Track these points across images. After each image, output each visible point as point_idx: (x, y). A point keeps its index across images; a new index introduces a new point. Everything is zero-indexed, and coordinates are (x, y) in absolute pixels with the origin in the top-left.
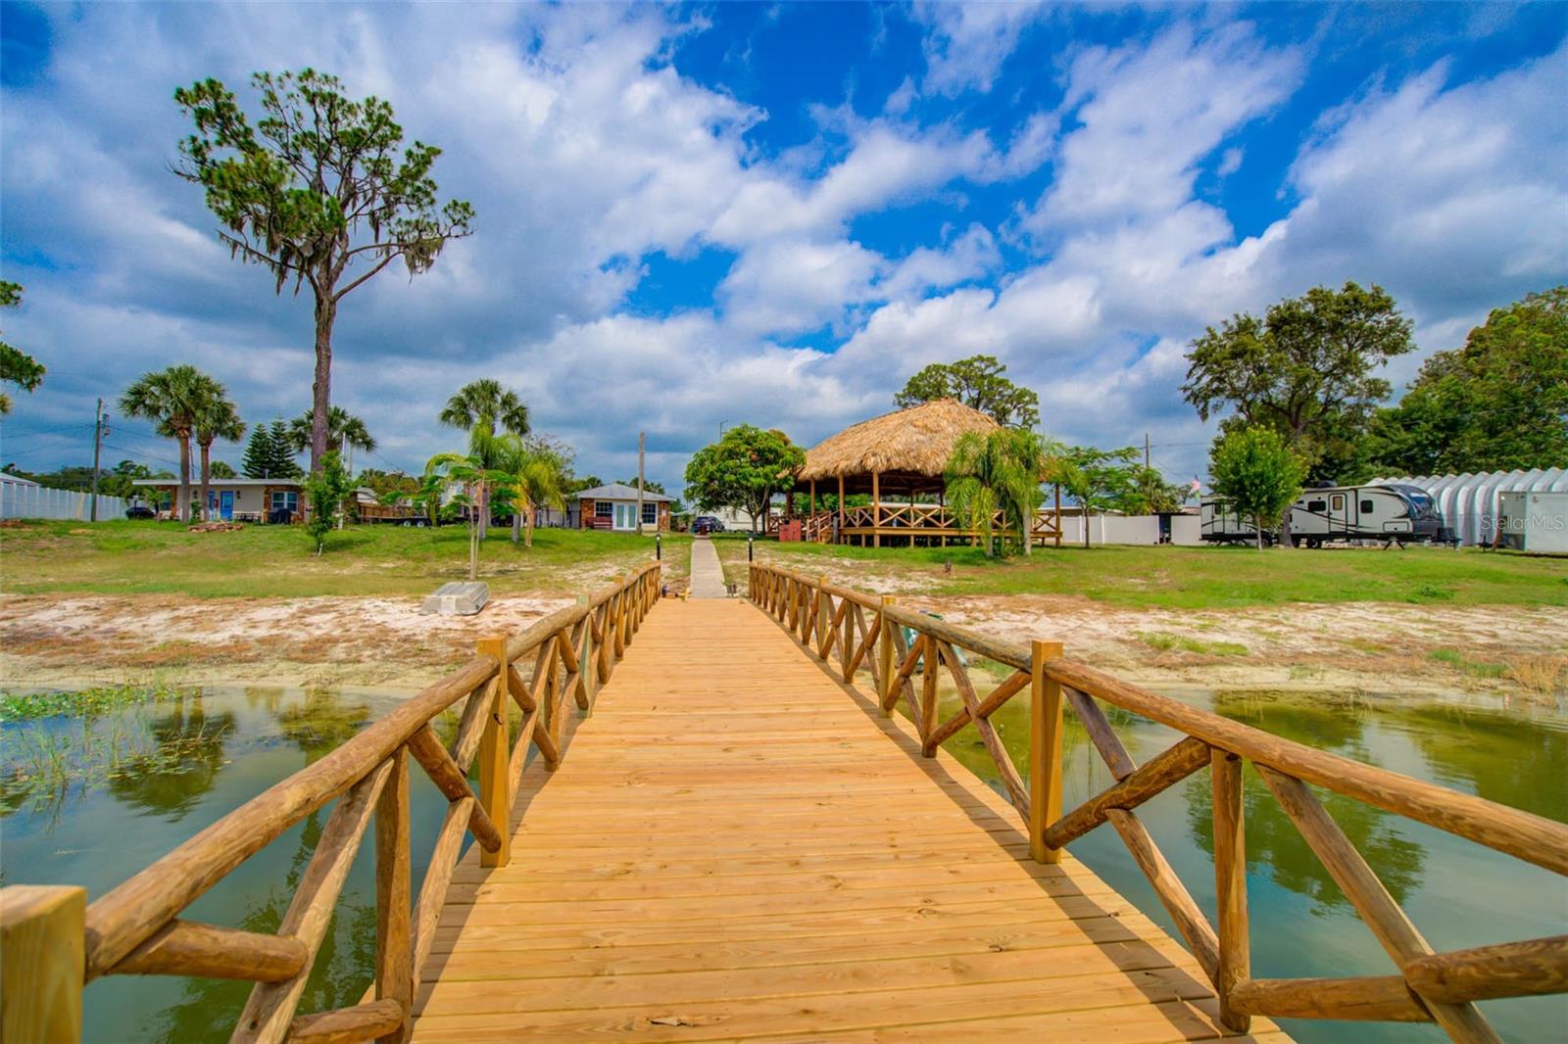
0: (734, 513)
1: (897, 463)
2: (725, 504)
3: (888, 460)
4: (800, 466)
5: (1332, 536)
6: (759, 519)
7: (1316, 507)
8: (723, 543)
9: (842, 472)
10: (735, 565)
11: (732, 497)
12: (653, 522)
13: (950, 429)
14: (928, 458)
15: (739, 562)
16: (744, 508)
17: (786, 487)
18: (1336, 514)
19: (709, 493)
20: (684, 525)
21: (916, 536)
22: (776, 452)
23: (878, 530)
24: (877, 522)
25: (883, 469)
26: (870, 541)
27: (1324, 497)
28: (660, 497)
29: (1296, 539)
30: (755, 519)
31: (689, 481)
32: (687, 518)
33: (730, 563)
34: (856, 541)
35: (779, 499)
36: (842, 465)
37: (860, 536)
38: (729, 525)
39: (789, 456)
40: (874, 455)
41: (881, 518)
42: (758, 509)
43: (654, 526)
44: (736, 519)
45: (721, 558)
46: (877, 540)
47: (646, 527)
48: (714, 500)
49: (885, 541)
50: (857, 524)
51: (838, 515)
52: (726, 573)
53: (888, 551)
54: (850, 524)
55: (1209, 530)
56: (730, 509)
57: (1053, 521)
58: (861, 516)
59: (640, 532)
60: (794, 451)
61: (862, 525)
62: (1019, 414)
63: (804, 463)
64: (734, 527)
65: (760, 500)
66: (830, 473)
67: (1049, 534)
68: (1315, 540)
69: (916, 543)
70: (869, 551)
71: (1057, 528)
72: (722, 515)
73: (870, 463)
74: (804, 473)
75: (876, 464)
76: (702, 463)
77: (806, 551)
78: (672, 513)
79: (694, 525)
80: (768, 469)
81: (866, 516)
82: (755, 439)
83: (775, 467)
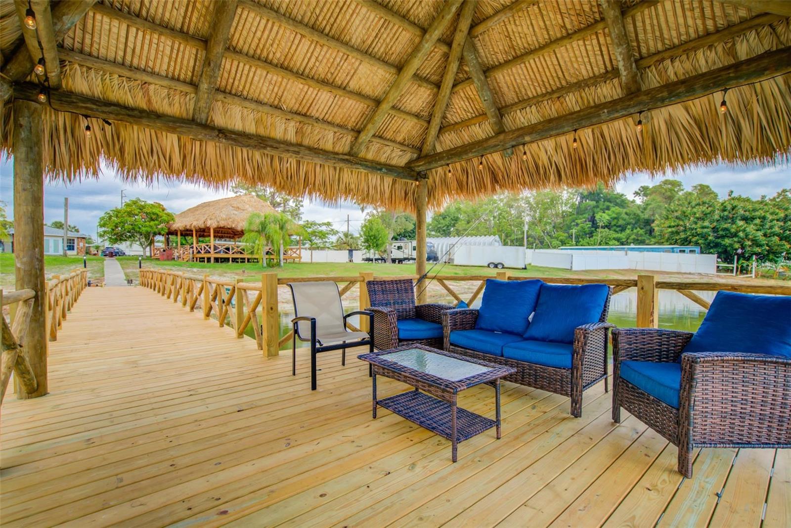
0: (131, 245)
1: (222, 224)
2: (126, 240)
3: (218, 222)
4: (171, 222)
5: (405, 259)
6: (148, 249)
7: (399, 248)
8: (124, 262)
9: (194, 227)
10: (132, 272)
11: (130, 237)
12: (73, 249)
13: (250, 209)
14: (238, 222)
15: (134, 270)
16: (138, 243)
17: (163, 232)
18: (406, 251)
19: (115, 234)
20: (96, 252)
21: (232, 259)
22: (158, 215)
23: (213, 255)
24: (212, 250)
25: (215, 226)
26: (209, 260)
27: (402, 244)
28: (79, 235)
29: (394, 261)
30: (144, 249)
31: (101, 226)
32: (97, 248)
33: (128, 271)
34: (202, 260)
35: (161, 238)
36: (195, 223)
37: (204, 258)
38: (128, 252)
39: (165, 217)
40: (211, 219)
41: (215, 250)
42: (146, 244)
43: (74, 252)
44: (132, 248)
45: (123, 268)
46: (212, 260)
47: (69, 253)
48: (119, 238)
49: (217, 260)
50: (203, 252)
51: (192, 248)
52: (126, 275)
53: (219, 265)
54: (199, 252)
55: (365, 257)
56: (128, 243)
57: (298, 252)
58: (205, 248)
59: (65, 255)
60: (168, 215)
61: (205, 253)
62: (294, 202)
63: (174, 221)
64: (132, 254)
65: (149, 238)
66: (188, 227)
67: (296, 257)
68: (400, 261)
69: (233, 261)
70: (209, 264)
71: (300, 255)
72: (123, 246)
73: (209, 223)
74: (174, 226)
75: (212, 224)
76: (110, 217)
77: (174, 265)
78: (87, 245)
79: (103, 252)
80: (152, 223)
81: (207, 248)
82: (144, 207)
83: (156, 222)
